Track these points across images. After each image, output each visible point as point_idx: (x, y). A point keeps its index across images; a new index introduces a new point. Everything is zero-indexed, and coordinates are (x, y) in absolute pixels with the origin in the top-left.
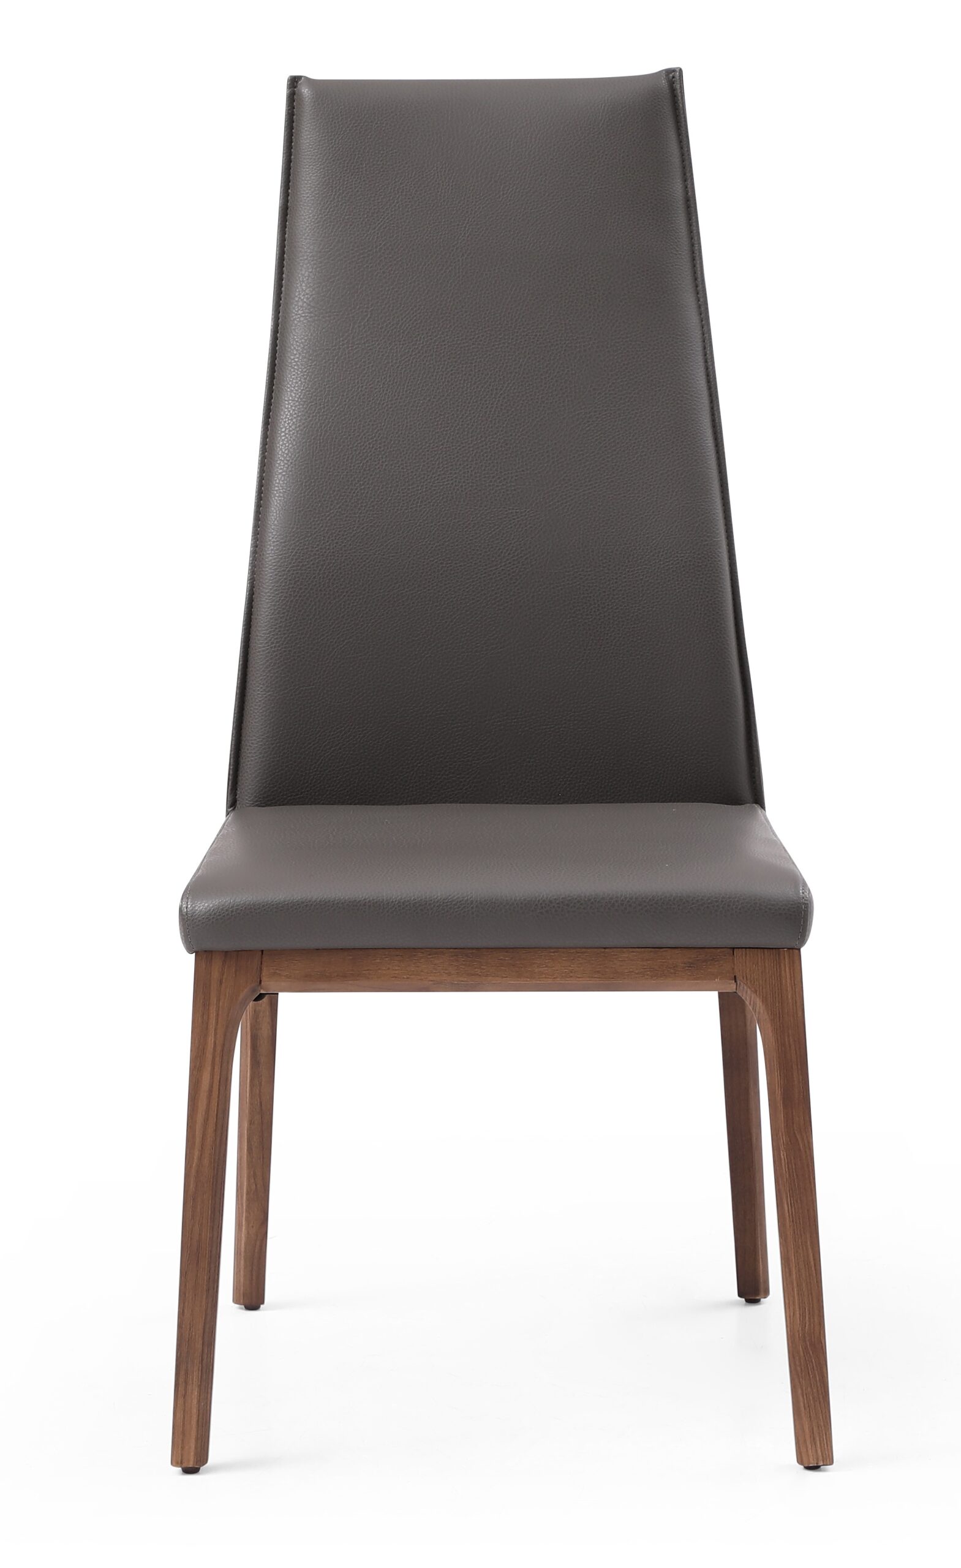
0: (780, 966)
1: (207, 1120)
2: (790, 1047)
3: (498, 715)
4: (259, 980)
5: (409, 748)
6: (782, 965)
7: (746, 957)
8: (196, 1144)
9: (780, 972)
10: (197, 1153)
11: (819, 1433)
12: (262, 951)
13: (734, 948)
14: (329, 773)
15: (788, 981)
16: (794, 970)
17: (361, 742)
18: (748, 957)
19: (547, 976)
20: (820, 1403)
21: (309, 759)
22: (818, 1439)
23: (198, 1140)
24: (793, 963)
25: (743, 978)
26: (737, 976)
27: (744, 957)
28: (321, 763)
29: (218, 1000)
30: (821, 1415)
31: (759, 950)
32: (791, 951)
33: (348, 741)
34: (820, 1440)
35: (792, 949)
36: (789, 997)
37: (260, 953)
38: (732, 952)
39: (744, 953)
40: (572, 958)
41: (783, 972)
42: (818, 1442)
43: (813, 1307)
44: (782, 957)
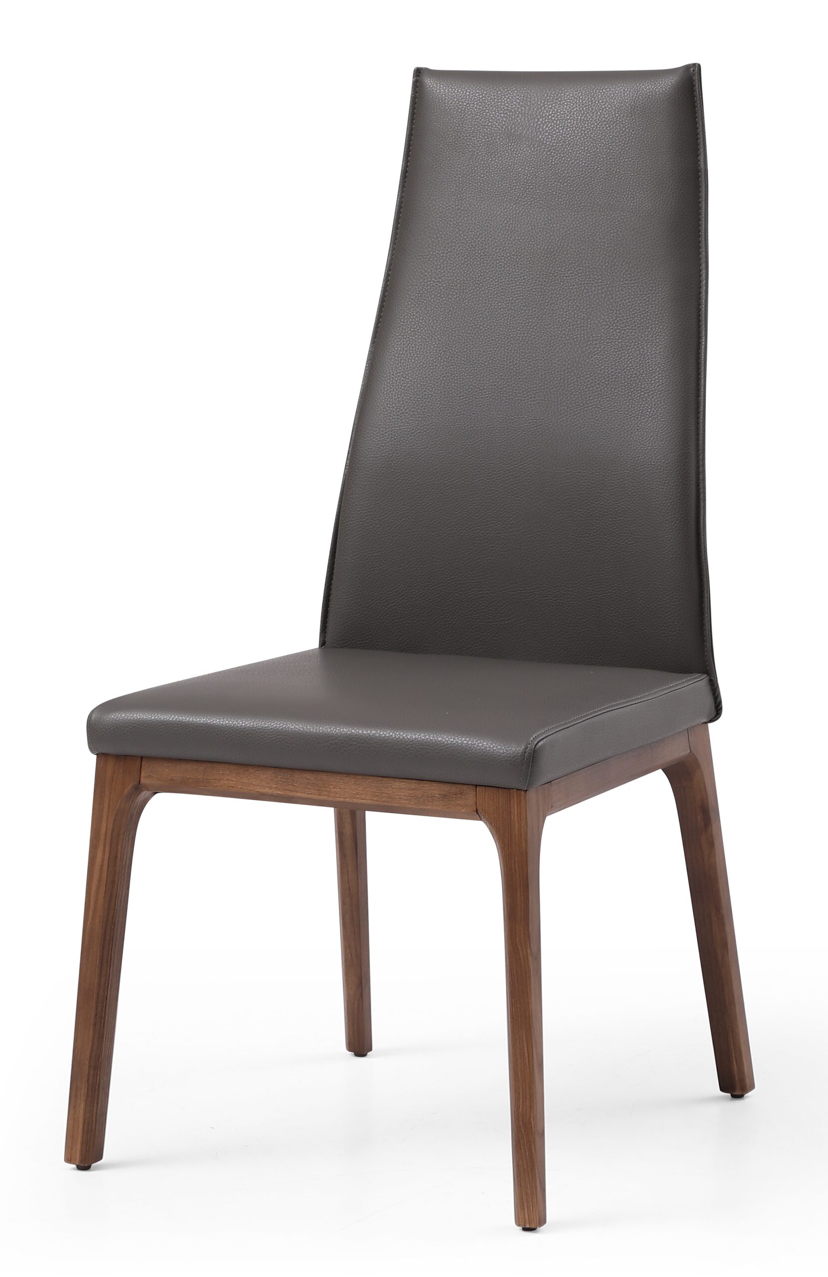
0: (510, 804)
1: (99, 888)
2: (516, 872)
3: (512, 586)
4: (138, 780)
5: (446, 608)
6: (512, 802)
7: (485, 793)
8: (91, 907)
9: (510, 808)
10: (91, 913)
11: (527, 1200)
12: (142, 758)
13: (476, 786)
14: (387, 625)
15: (516, 816)
16: (520, 808)
17: (411, 601)
18: (487, 794)
19: (340, 796)
20: (528, 1174)
21: (372, 612)
22: (526, 1204)
23: (92, 904)
24: (520, 802)
25: (483, 811)
26: (478, 809)
27: (483, 793)
28: (381, 616)
29: (110, 793)
30: (529, 1184)
31: (495, 788)
32: (519, 791)
33: (401, 600)
34: (527, 1206)
35: (520, 790)
36: (516, 830)
37: (140, 759)
38: (475, 788)
39: (484, 790)
40: (358, 783)
41: (512, 809)
42: (526, 1207)
43: (526, 1092)
44: (512, 797)
